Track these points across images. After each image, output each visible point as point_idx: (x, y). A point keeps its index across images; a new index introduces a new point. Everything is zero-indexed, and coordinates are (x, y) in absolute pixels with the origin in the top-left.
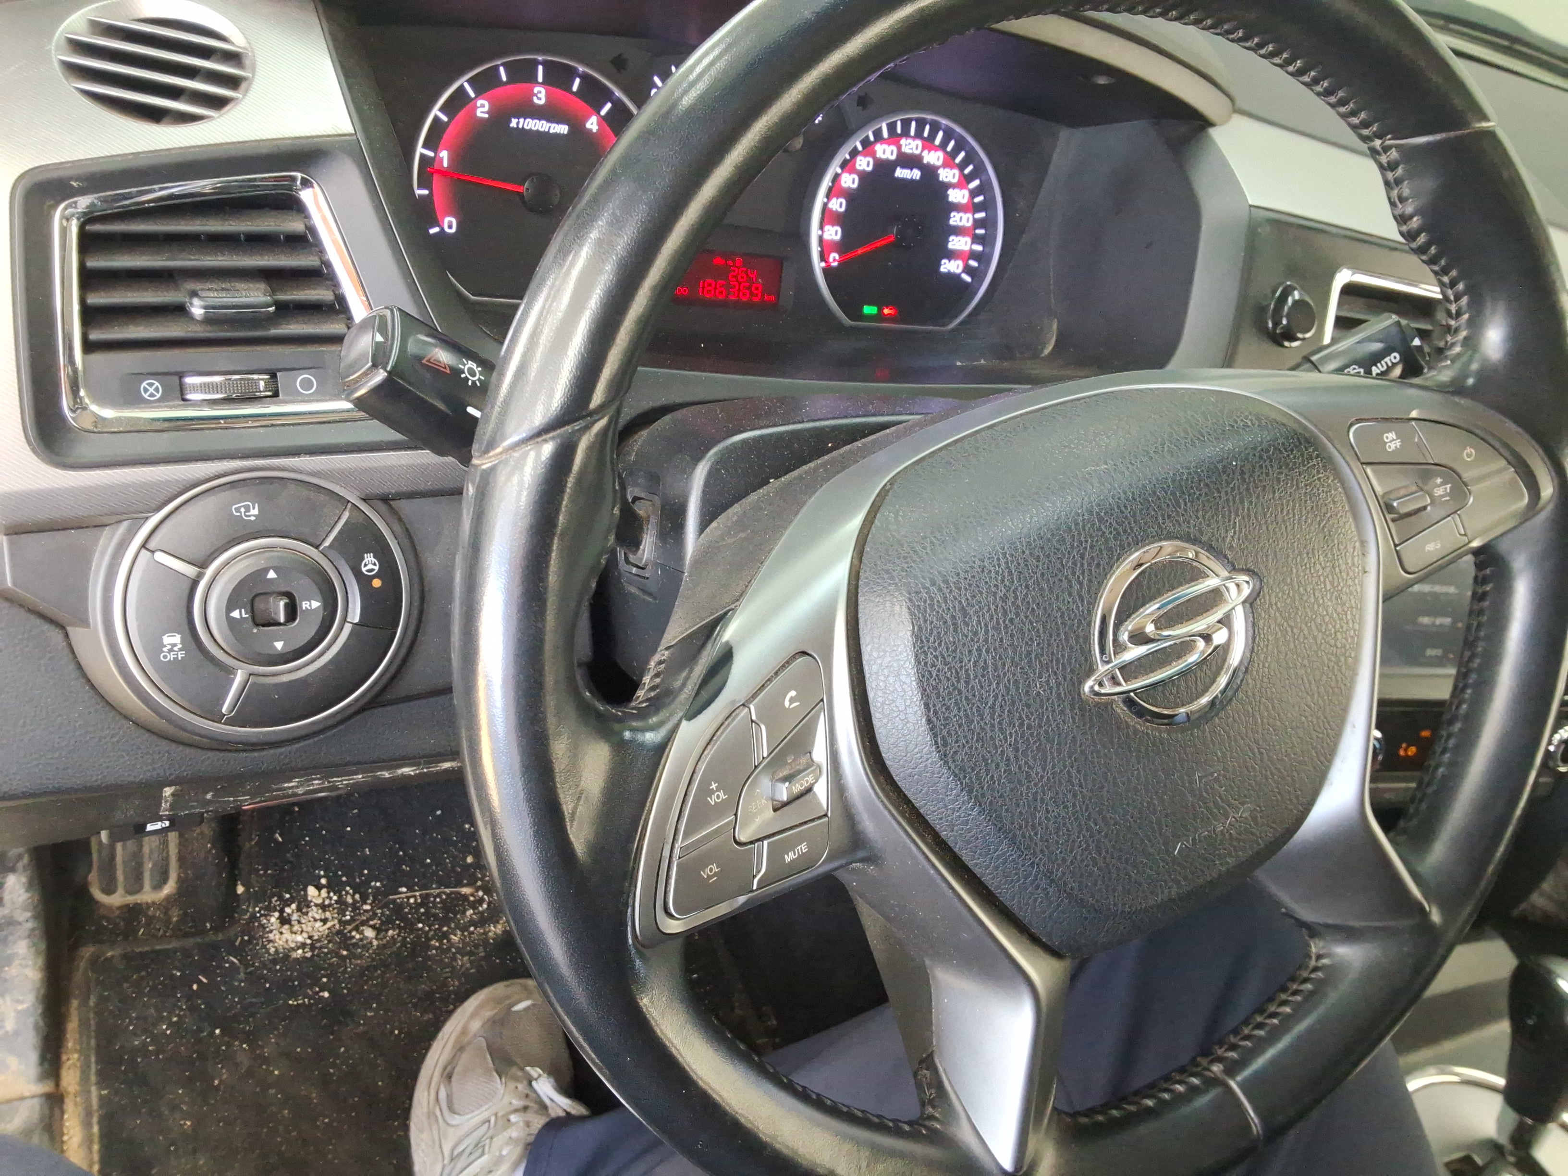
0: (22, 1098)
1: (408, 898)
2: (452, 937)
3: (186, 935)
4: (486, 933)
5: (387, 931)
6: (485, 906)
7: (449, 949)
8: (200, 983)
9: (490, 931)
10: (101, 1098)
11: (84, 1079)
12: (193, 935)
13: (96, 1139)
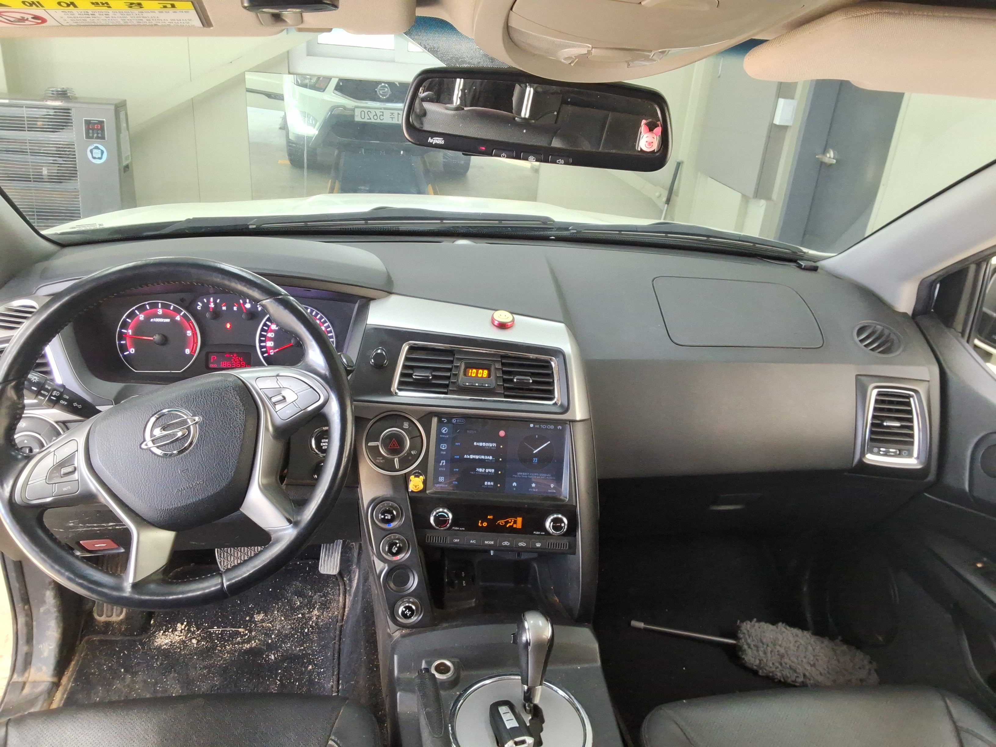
0: (44, 682)
1: (216, 631)
2: (227, 647)
3: (126, 635)
4: (242, 647)
5: (201, 642)
6: (247, 637)
7: (224, 651)
8: (124, 653)
9: (244, 646)
10: (71, 686)
11: (69, 680)
12: (128, 636)
13: (64, 699)
